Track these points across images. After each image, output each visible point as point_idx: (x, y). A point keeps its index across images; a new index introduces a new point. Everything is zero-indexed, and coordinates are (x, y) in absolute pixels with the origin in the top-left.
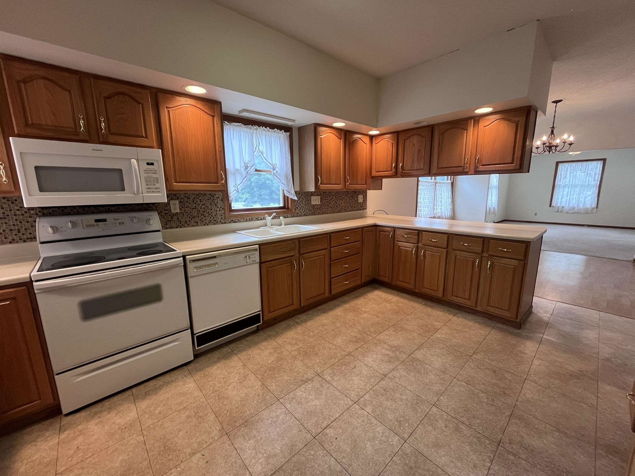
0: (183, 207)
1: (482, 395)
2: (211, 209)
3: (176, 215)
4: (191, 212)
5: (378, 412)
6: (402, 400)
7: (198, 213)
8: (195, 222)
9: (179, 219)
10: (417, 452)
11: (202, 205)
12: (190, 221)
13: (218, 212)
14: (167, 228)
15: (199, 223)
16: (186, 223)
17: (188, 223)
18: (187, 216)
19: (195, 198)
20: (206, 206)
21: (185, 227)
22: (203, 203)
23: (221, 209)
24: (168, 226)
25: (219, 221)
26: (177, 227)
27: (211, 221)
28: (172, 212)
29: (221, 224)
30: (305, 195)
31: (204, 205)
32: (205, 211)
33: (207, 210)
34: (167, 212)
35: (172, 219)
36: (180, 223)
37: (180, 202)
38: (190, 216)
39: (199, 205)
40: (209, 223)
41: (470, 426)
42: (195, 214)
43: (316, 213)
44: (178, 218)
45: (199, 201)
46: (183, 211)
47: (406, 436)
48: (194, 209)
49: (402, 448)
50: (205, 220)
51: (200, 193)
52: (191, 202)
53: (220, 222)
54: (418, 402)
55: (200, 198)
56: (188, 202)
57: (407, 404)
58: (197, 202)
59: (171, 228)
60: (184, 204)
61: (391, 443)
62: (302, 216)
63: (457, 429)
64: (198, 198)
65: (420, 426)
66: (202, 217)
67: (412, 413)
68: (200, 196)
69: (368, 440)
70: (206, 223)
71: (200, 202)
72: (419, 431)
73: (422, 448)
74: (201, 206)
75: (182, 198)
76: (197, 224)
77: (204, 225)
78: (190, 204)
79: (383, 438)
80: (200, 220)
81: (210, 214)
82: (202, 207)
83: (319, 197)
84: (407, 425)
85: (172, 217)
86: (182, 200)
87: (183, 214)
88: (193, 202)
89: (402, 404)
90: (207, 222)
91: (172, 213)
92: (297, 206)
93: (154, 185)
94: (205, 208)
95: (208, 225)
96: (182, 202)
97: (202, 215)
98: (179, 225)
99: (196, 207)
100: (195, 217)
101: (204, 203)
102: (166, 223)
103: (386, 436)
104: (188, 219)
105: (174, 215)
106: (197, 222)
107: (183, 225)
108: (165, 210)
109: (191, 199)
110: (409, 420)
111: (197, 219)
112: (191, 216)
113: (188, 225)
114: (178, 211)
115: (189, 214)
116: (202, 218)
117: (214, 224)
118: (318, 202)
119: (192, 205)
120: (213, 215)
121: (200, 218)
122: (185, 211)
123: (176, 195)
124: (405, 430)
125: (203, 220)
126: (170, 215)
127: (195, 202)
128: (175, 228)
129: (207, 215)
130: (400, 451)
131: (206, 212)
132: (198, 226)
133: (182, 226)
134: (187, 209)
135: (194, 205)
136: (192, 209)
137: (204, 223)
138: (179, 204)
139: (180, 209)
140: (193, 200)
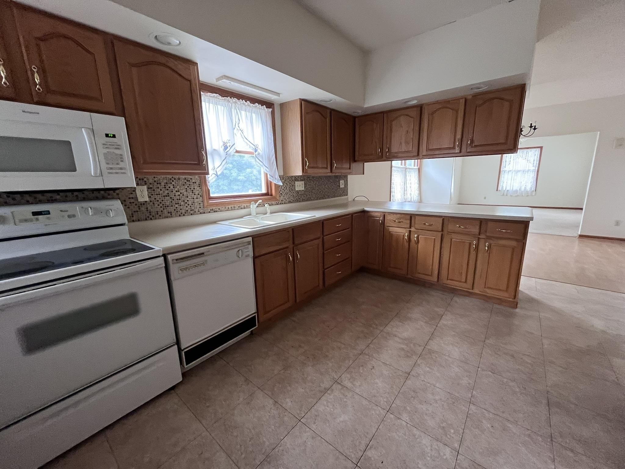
0: (152, 195)
1: (511, 384)
2: (187, 197)
3: (144, 204)
4: (162, 201)
5: (416, 420)
6: (436, 401)
7: (171, 202)
8: (169, 213)
9: (149, 209)
10: (475, 465)
11: (176, 191)
12: (162, 211)
13: (196, 200)
14: (133, 221)
15: (173, 214)
16: (158, 214)
17: (160, 213)
18: (158, 205)
19: (167, 183)
20: (181, 193)
21: (156, 219)
22: (176, 189)
23: (199, 196)
24: (134, 218)
25: (197, 210)
26: (146, 220)
27: (187, 211)
28: (139, 200)
29: (199, 214)
30: (289, 180)
31: (179, 191)
32: (180, 199)
33: (182, 197)
34: (132, 201)
35: (139, 209)
36: (150, 215)
37: (148, 188)
38: (161, 205)
39: (172, 192)
40: (186, 213)
41: (516, 423)
42: (168, 203)
43: (300, 200)
44: (147, 208)
45: (172, 187)
46: (153, 199)
47: (456, 445)
48: (166, 196)
49: (458, 461)
50: (181, 209)
51: (173, 177)
52: (163, 188)
53: (199, 211)
54: (453, 401)
55: (173, 183)
56: (158, 188)
57: (443, 405)
58: (169, 187)
59: (139, 220)
60: (154, 190)
61: (445, 457)
62: (286, 203)
63: (504, 428)
64: (171, 183)
65: (467, 431)
66: (177, 206)
67: (452, 416)
68: (173, 181)
69: (418, 458)
70: (182, 213)
71: (174, 187)
72: (467, 438)
73: (478, 458)
74: (175, 193)
75: (151, 183)
76: (171, 214)
77: (180, 216)
78: (161, 190)
79: (433, 453)
80: (175, 210)
81: (186, 203)
82: (176, 195)
83: (303, 182)
84: (452, 431)
85: (139, 207)
86: (151, 186)
87: (154, 203)
88: (165, 188)
89: (438, 405)
91: (138, 202)
92: (281, 192)
93: (118, 164)
94: (179, 195)
95: (184, 215)
96: (151, 188)
97: (176, 204)
98: (148, 217)
99: (168, 194)
100: (168, 206)
101: (178, 189)
102: (132, 214)
103: (435, 449)
104: (159, 209)
105: (141, 204)
106: (171, 212)
107: (153, 216)
108: (130, 198)
109: (163, 184)
110: (452, 424)
111: (171, 209)
112: (163, 205)
113: (160, 216)
114: (147, 199)
115: (161, 203)
116: (177, 208)
117: (192, 214)
118: (303, 188)
119: (164, 192)
120: (190, 203)
121: (174, 208)
122: (155, 199)
123: (143, 179)
124: (453, 438)
125: (179, 209)
126: (136, 205)
127: (167, 187)
128: (144, 220)
129: (182, 203)
130: (457, 467)
131: (181, 201)
132: (172, 217)
133: (153, 218)
134: (158, 198)
135: (167, 192)
136: (164, 196)
137: (179, 213)
138: (147, 190)
139: (150, 197)
140: (165, 185)
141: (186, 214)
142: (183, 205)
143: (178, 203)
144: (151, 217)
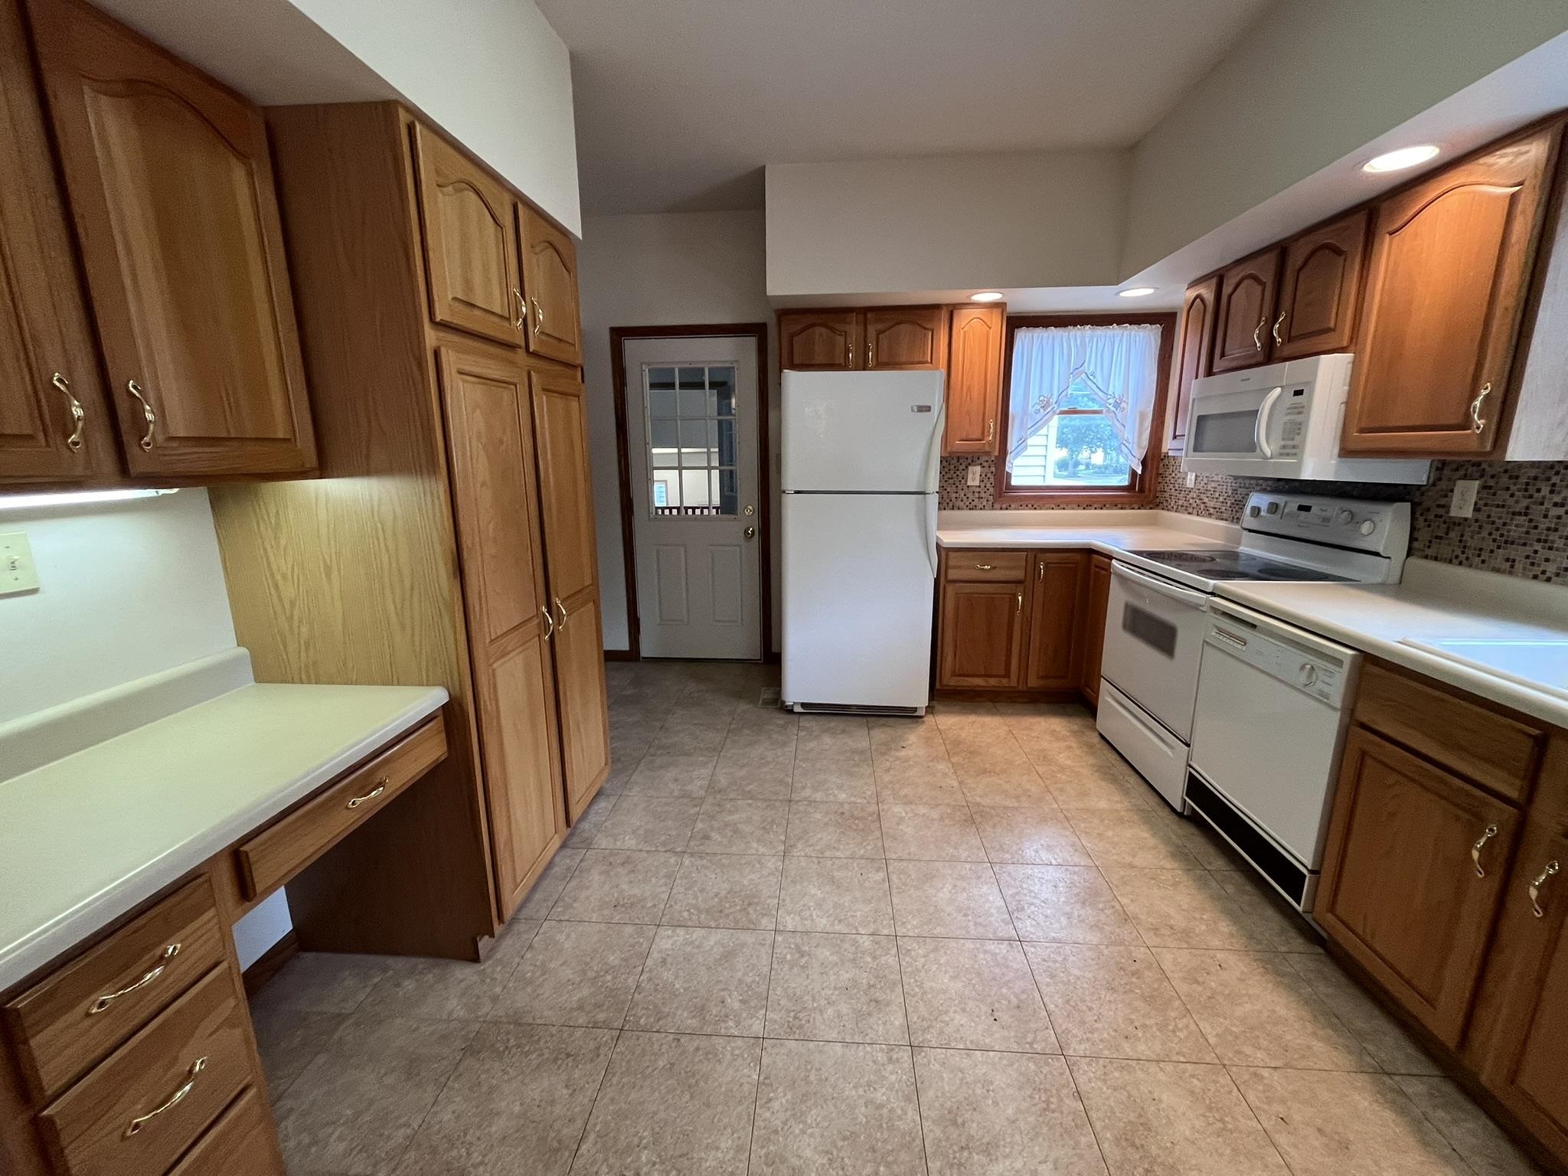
0: (1486, 505)
3: (1459, 524)
4: (1505, 524)
5: (847, 946)
7: (1527, 533)
8: (1507, 560)
9: (1464, 538)
10: (752, 926)
11: (1556, 505)
12: (1492, 551)
14: (1426, 557)
15: (1518, 566)
16: (1479, 556)
17: (1485, 555)
18: (1490, 534)
19: (1536, 478)
21: (1470, 566)
22: (1557, 499)
24: (1429, 552)
26: (1450, 562)
28: (1452, 514)
32: (1556, 530)
34: (1441, 511)
35: (1447, 534)
36: (1463, 553)
37: (1485, 487)
38: (1495, 536)
39: (1542, 504)
40: (1558, 575)
42: (1515, 533)
44: (1462, 536)
45: (1545, 491)
46: (1482, 516)
47: (779, 938)
48: (1520, 514)
49: (774, 920)
50: (1547, 560)
52: (1519, 490)
54: (797, 1023)
55: (1555, 479)
56: (1508, 489)
57: (814, 1000)
58: (1539, 490)
59: (1436, 559)
60: (1495, 494)
61: (792, 915)
63: (701, 1011)
64: (1548, 479)
65: (766, 970)
66: (1538, 547)
67: (793, 985)
68: (1557, 473)
69: (824, 899)
70: (1544, 572)
71: (1552, 492)
72: (765, 960)
73: (748, 938)
74: (1547, 510)
75: (1493, 477)
76: (1512, 567)
77: (1535, 577)
78: (1512, 495)
79: (808, 913)
80: (1528, 557)
82: (1550, 514)
84: (788, 957)
85: (1448, 528)
86: (1491, 483)
87: (1480, 527)
88: (1526, 490)
89: (823, 993)
90: (1551, 568)
91: (1451, 517)
93: (1293, 439)
94: (1559, 517)
95: (1549, 580)
96: (1490, 488)
97: (1539, 541)
98: (1457, 557)
99: (1527, 508)
100: (1512, 543)
102: (1430, 542)
103: (806, 919)
104: (1488, 545)
105: (1454, 524)
106: (1514, 561)
107: (1467, 559)
108: (1439, 506)
109: (1523, 480)
110: (791, 968)
111: (1518, 553)
112: (1502, 535)
113: (1483, 562)
114: (1468, 513)
115: (1497, 529)
116: (1536, 552)
119: (1517, 502)
121: (1528, 550)
122: (1489, 516)
123: (1480, 466)
124: (785, 947)
125: (1540, 558)
126: (1445, 522)
127: (1532, 490)
128: (1445, 561)
130: (775, 913)
131: (1558, 534)
132: (1511, 573)
133: (1465, 562)
134: (1495, 512)
135: (1525, 503)
136: (1514, 514)
137: (1537, 570)
138: (1478, 493)
139: (1477, 509)
140: (1527, 484)
141: (1560, 579)
142: (1558, 549)
143: (1546, 541)
144: (1462, 557)
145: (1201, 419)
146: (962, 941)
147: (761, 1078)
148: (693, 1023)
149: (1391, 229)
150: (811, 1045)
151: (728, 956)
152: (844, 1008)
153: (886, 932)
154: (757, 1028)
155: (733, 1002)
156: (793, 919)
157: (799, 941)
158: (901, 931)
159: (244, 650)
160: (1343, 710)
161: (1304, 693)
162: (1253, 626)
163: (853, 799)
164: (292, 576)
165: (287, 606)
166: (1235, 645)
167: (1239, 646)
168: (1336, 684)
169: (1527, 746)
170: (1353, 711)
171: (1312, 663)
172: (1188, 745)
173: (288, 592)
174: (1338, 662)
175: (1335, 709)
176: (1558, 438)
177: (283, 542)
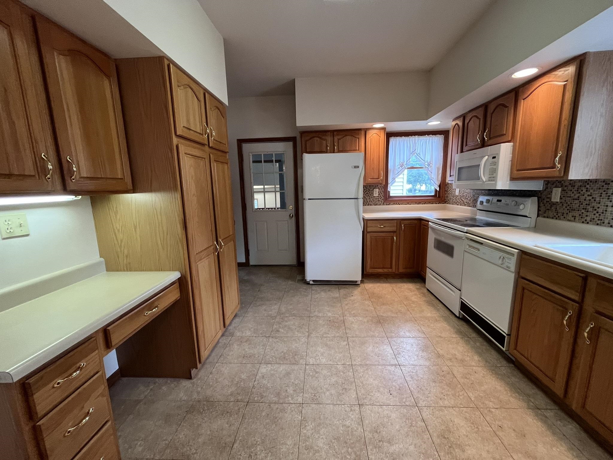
0: (564, 197)
2: (599, 203)
3: (555, 204)
4: (571, 203)
5: (333, 369)
7: (579, 206)
8: (573, 216)
10: (297, 363)
11: (588, 195)
12: (567, 214)
14: (544, 217)
15: (577, 219)
16: (563, 215)
17: (565, 215)
18: (566, 207)
19: (581, 186)
20: (593, 198)
21: (560, 219)
22: (589, 193)
24: (545, 215)
25: (606, 221)
26: (553, 218)
27: (594, 219)
28: (552, 200)
29: (608, 226)
31: (591, 195)
32: (589, 205)
33: (592, 203)
34: (548, 200)
35: (551, 208)
36: (557, 215)
37: (563, 190)
38: (568, 208)
39: (583, 195)
40: (591, 221)
42: (575, 206)
44: (556, 208)
45: (584, 190)
46: (563, 201)
47: (307, 367)
48: (576, 199)
49: (305, 360)
50: (587, 216)
52: (575, 191)
53: (609, 223)
54: (315, 398)
55: (588, 186)
56: (571, 190)
57: (321, 389)
58: (582, 191)
59: (548, 217)
60: (567, 193)
61: (312, 359)
63: (278, 394)
64: (585, 186)
65: (302, 379)
66: (583, 211)
67: (313, 384)
68: (588, 184)
69: (324, 352)
70: (586, 220)
71: (587, 191)
72: (302, 375)
73: (296, 367)
74: (586, 197)
75: (566, 186)
76: (575, 219)
77: (583, 222)
78: (573, 193)
79: (318, 357)
80: (580, 215)
81: (595, 210)
82: (587, 199)
84: (311, 374)
85: (551, 206)
86: (566, 189)
87: (563, 205)
88: (578, 191)
89: (325, 386)
90: (588, 219)
91: (552, 202)
93: (493, 175)
94: (590, 200)
95: (588, 223)
96: (565, 190)
97: (583, 209)
98: (555, 216)
99: (579, 197)
100: (574, 210)
101: (591, 193)
102: (545, 211)
103: (317, 360)
104: (565, 211)
105: (553, 204)
106: (575, 217)
107: (559, 217)
108: (547, 198)
109: (576, 187)
110: (312, 378)
111: (576, 214)
112: (570, 208)
113: (564, 218)
115: (569, 205)
116: (583, 213)
117: (598, 224)
119: (575, 195)
120: (600, 211)
121: (580, 212)
122: (565, 201)
123: (561, 182)
124: (310, 370)
125: (584, 215)
126: (550, 204)
127: (580, 191)
128: (551, 218)
129: (591, 209)
130: (305, 358)
131: (590, 206)
132: (574, 221)
134: (568, 199)
135: (578, 195)
136: (574, 199)
137: (583, 220)
138: (561, 192)
139: (561, 198)
140: (578, 188)
141: (591, 223)
142: (590, 212)
143: (586, 209)
144: (557, 216)
145: (460, 169)
146: (377, 366)
147: (302, 418)
148: (275, 399)
149: (523, 98)
150: (321, 406)
151: (288, 374)
152: (333, 392)
153: (348, 363)
154: (300, 400)
155: (290, 390)
156: (312, 360)
157: (315, 368)
158: (354, 363)
159: (102, 259)
160: (515, 272)
161: (501, 267)
162: (482, 244)
163: (333, 315)
164: (122, 231)
165: (120, 242)
166: (475, 251)
167: (477, 251)
168: (512, 263)
169: (580, 280)
170: (519, 273)
171: (503, 256)
172: (460, 291)
173: (120, 236)
174: (513, 255)
175: (513, 272)
176: (587, 170)
177: (118, 217)
